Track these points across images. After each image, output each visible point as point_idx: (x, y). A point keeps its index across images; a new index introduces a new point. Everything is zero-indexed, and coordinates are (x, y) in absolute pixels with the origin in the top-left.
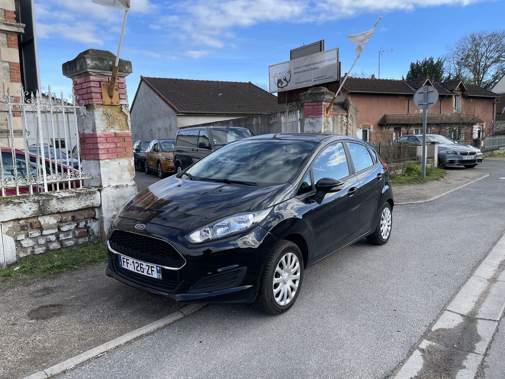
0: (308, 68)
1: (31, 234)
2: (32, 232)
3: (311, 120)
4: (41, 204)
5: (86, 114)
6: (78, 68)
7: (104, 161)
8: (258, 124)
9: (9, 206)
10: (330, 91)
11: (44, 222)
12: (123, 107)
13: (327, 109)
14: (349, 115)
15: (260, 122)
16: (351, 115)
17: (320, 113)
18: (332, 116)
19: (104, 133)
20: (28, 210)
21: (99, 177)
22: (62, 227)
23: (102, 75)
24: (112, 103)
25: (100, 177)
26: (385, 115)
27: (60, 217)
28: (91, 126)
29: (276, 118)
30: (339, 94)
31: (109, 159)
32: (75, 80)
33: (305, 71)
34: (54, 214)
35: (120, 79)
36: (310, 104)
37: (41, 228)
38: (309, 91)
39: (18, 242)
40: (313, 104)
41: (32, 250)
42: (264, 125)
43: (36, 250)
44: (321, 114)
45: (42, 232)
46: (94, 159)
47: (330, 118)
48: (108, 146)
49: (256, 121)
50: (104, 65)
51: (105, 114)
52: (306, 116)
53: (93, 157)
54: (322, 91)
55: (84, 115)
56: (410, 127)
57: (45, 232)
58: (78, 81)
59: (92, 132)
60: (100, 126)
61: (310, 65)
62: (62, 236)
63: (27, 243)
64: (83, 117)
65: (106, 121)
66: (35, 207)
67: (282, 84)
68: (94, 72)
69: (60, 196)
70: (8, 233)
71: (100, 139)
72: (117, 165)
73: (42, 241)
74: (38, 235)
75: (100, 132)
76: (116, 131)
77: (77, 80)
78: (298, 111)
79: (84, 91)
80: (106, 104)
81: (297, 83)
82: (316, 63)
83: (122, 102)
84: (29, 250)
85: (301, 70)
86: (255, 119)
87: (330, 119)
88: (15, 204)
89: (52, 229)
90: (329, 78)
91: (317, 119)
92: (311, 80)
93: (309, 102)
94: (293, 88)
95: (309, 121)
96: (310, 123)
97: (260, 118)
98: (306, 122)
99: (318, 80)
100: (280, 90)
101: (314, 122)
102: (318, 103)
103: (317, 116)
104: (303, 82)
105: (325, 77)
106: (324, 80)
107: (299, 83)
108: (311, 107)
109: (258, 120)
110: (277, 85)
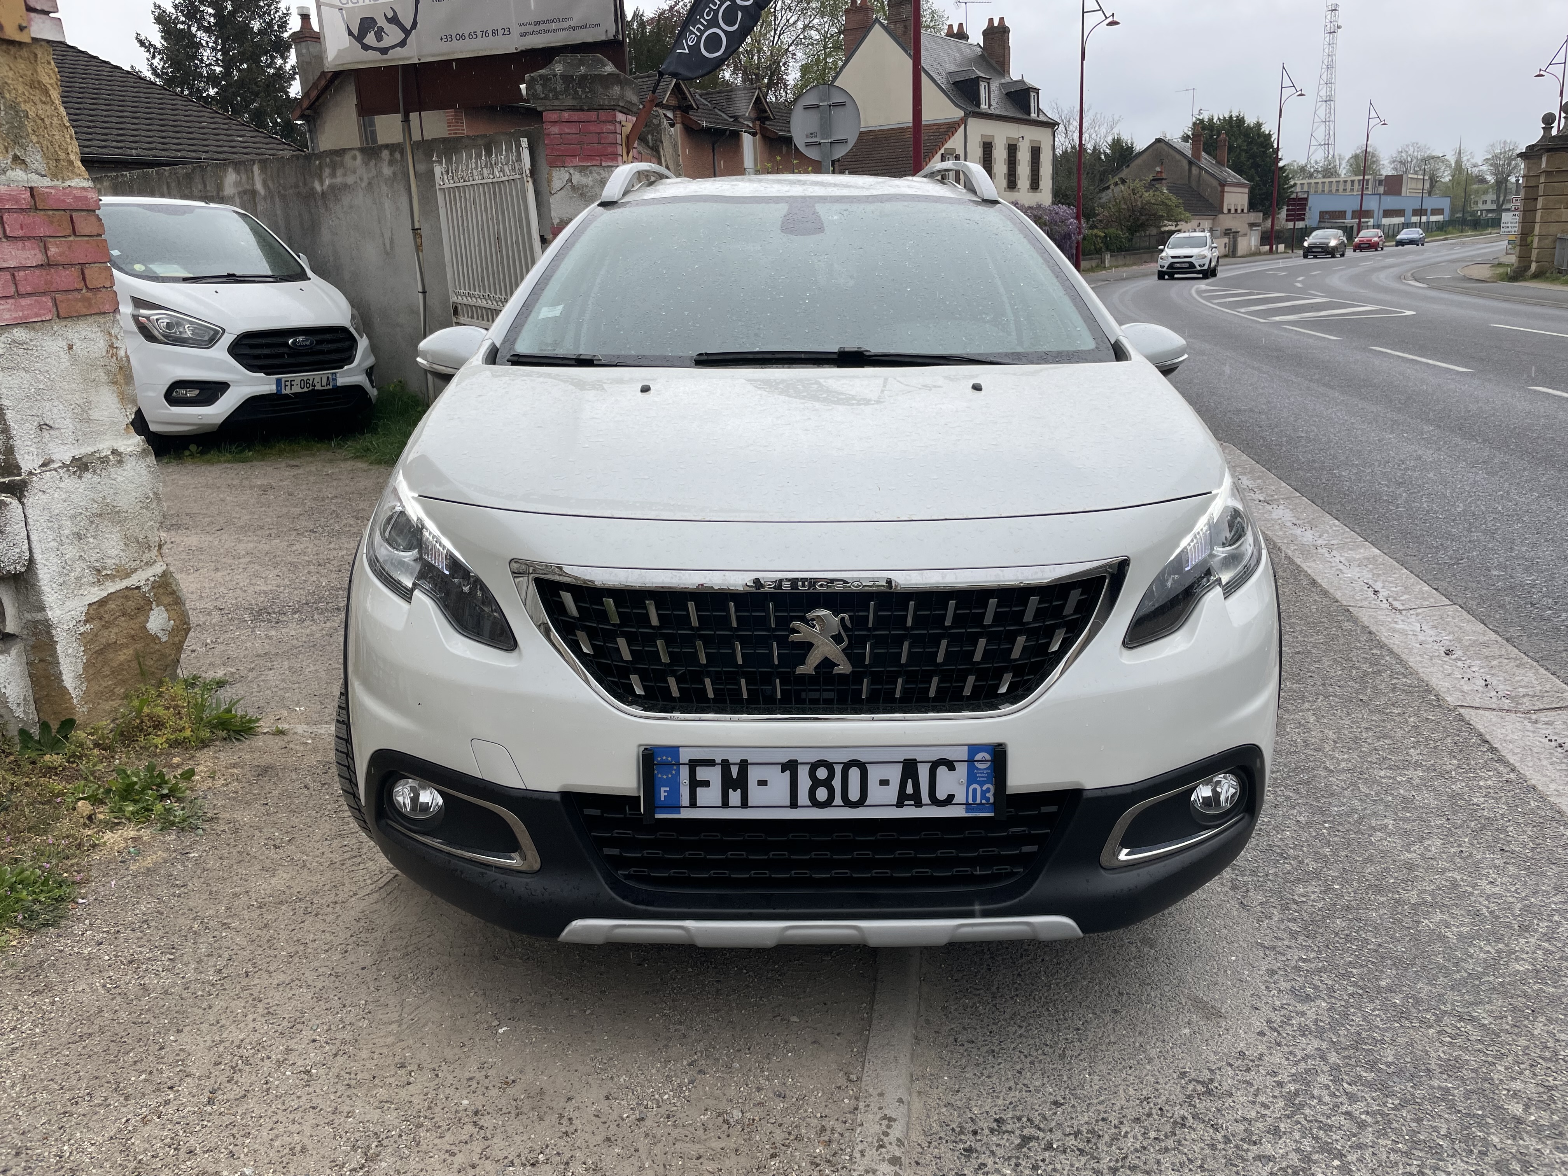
3: (577, 178)
7: (7, 335)
8: (254, 193)
10: (620, 69)
13: (628, 137)
15: (259, 186)
17: (610, 150)
29: (339, 172)
31: (25, 324)
36: (566, 115)
38: (558, 68)
40: (581, 116)
42: (283, 197)
44: (612, 157)
48: (12, 255)
49: (237, 184)
52: (558, 162)
54: (604, 69)
67: (379, 38)
72: (65, 357)
76: (36, 180)
78: (524, 142)
81: (448, 38)
83: (40, 28)
86: (231, 178)
90: (584, 27)
91: (599, 174)
92: (507, 31)
93: (562, 108)
94: (433, 56)
95: (570, 180)
96: (573, 188)
97: (263, 169)
98: (557, 184)
99: (539, 32)
100: (371, 59)
101: (591, 184)
102: (603, 115)
103: (598, 163)
104: (473, 35)
105: (566, 25)
106: (563, 33)
107: (458, 37)
108: (573, 128)
109: (251, 179)
110: (360, 39)
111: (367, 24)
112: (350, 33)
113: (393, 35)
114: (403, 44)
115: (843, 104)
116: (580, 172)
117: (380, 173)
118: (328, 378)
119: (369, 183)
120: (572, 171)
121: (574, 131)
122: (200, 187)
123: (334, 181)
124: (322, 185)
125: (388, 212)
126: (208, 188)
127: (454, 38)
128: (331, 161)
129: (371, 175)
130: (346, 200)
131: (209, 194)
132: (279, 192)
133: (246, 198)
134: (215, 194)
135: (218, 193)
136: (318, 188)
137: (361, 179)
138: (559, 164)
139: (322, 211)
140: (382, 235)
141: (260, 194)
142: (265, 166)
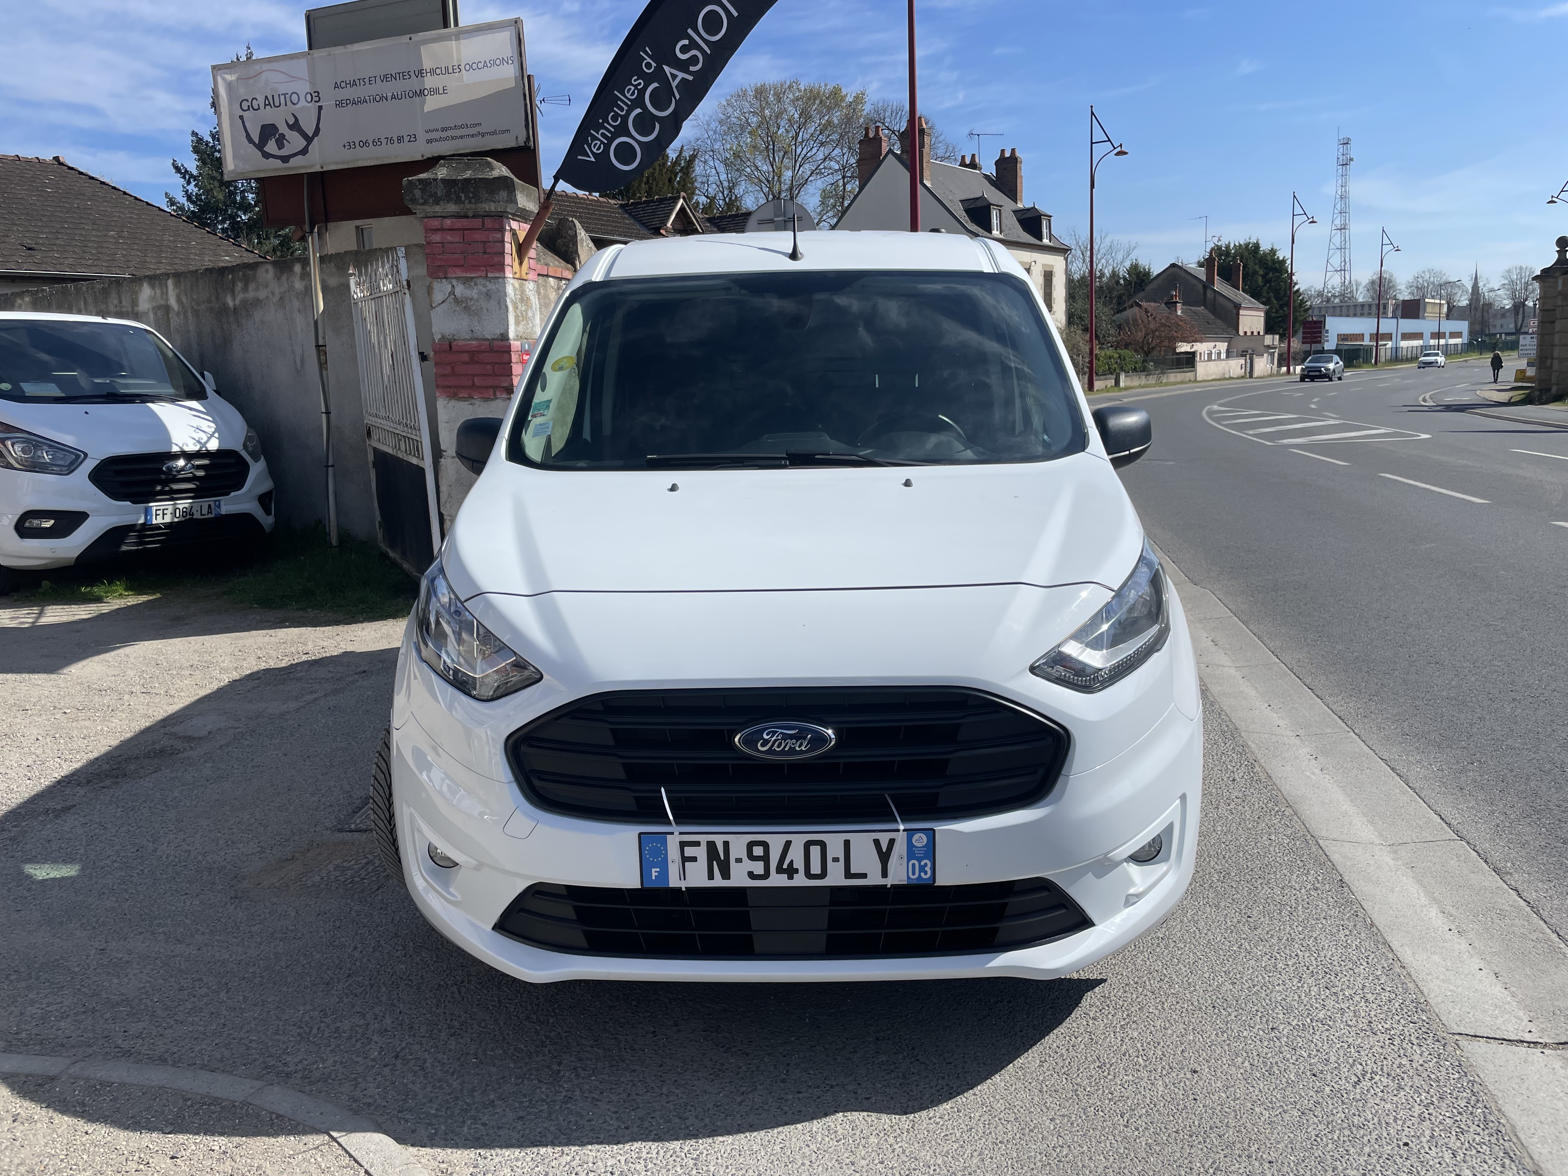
0: (398, 86)
3: (460, 290)
8: (167, 308)
10: (519, 177)
13: (520, 247)
15: (173, 302)
17: (496, 259)
18: (533, 276)
29: (252, 287)
33: (382, 97)
36: (448, 222)
40: (465, 223)
42: (196, 313)
44: (500, 267)
47: (532, 285)
49: (153, 298)
52: (439, 272)
54: (497, 173)
61: (403, 75)
67: (280, 146)
78: (402, 251)
81: (351, 145)
82: (433, 71)
86: (146, 292)
87: (531, 289)
90: (494, 133)
91: (484, 286)
92: (413, 138)
93: (444, 214)
94: (337, 163)
95: (452, 293)
96: (456, 300)
97: (177, 285)
98: (438, 297)
99: (446, 139)
100: (273, 168)
101: (476, 296)
102: (488, 222)
103: (483, 274)
104: (377, 142)
105: (474, 131)
106: (471, 140)
107: (361, 144)
108: (455, 238)
109: (165, 294)
110: (260, 146)
111: (268, 131)
112: (251, 141)
113: (295, 141)
114: (304, 152)
116: (464, 283)
117: (291, 288)
118: (210, 506)
119: (281, 298)
120: (454, 282)
121: (457, 239)
122: (116, 302)
123: (247, 295)
124: (234, 300)
125: (299, 329)
126: (124, 303)
127: (357, 144)
128: (244, 275)
129: (282, 290)
130: (258, 315)
131: (124, 309)
132: (192, 307)
133: (159, 313)
134: (130, 310)
135: (133, 308)
136: (231, 303)
137: (273, 294)
138: (441, 275)
139: (234, 327)
140: (293, 352)
141: (173, 310)
142: (179, 281)
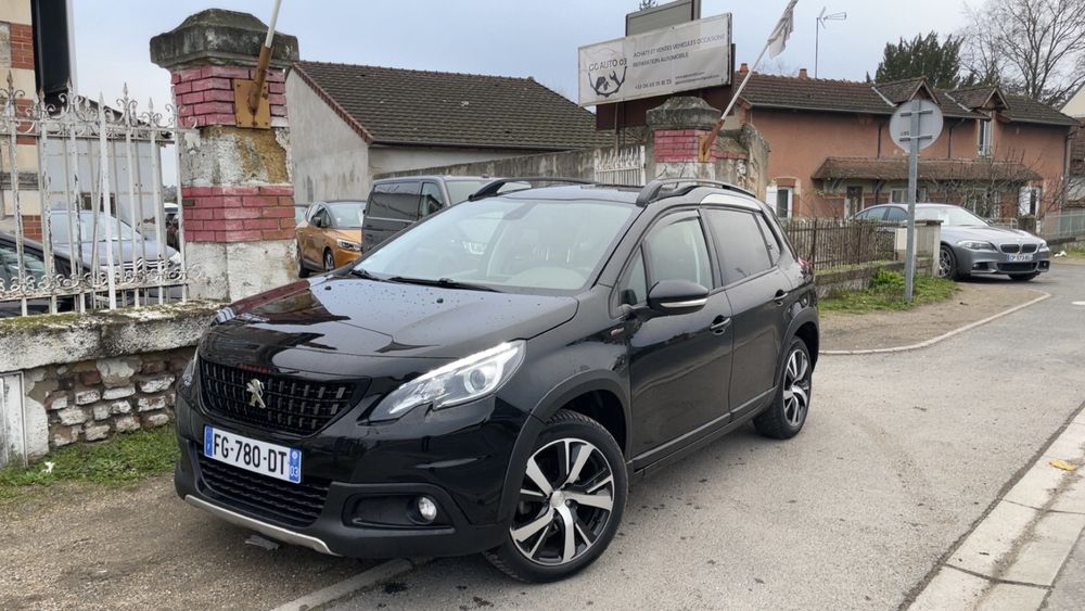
0: (665, 54)
1: (80, 397)
2: (82, 394)
3: (670, 169)
4: (104, 334)
5: (198, 145)
6: (186, 49)
7: (235, 246)
8: (552, 172)
9: (39, 338)
10: (711, 105)
11: (109, 372)
12: (277, 132)
13: (704, 145)
14: (751, 159)
15: (555, 169)
16: (755, 159)
17: (688, 152)
18: (714, 160)
19: (238, 187)
20: (77, 345)
21: (223, 279)
22: (145, 383)
23: (236, 64)
24: (254, 123)
25: (227, 279)
26: (828, 160)
27: (141, 363)
28: (209, 171)
29: (590, 161)
30: (730, 114)
31: (245, 241)
32: (177, 72)
33: (657, 60)
34: (129, 355)
35: (274, 73)
36: (667, 133)
37: (100, 386)
38: (667, 106)
39: (52, 413)
40: (675, 133)
41: (82, 431)
43: (88, 431)
44: (691, 156)
45: (102, 395)
46: (215, 242)
47: (711, 165)
48: (244, 214)
49: (546, 167)
50: (242, 44)
51: (240, 147)
52: (660, 159)
53: (211, 236)
54: (694, 105)
55: (195, 148)
56: (881, 187)
57: (109, 395)
58: (185, 75)
59: (211, 185)
60: (229, 171)
61: (667, 48)
62: (144, 405)
63: (71, 416)
64: (193, 152)
65: (242, 162)
66: (91, 341)
67: (606, 89)
68: (220, 59)
69: (142, 319)
70: (32, 395)
71: (228, 199)
72: (263, 257)
73: (102, 413)
74: (94, 399)
75: (229, 185)
76: (262, 184)
77: (181, 73)
78: (643, 148)
79: (197, 98)
80: (243, 125)
81: (639, 87)
82: (682, 45)
83: (277, 122)
84: (75, 431)
85: (648, 57)
86: (543, 163)
87: (710, 167)
88: (50, 332)
89: (124, 387)
90: (710, 77)
91: (682, 166)
92: (669, 81)
93: (665, 129)
94: (632, 97)
95: (666, 170)
97: (557, 159)
98: (658, 172)
99: (686, 81)
100: (602, 100)
102: (687, 132)
103: (682, 160)
104: (652, 85)
105: (700, 77)
106: (698, 82)
107: (644, 86)
108: (670, 140)
109: (551, 164)
110: (596, 89)
111: (601, 81)
112: (592, 85)
113: (613, 86)
114: (616, 91)
115: (931, 112)
116: (672, 165)
120: (667, 165)
121: (670, 142)
127: (642, 87)
135: (537, 171)
138: (661, 161)
141: (554, 172)
